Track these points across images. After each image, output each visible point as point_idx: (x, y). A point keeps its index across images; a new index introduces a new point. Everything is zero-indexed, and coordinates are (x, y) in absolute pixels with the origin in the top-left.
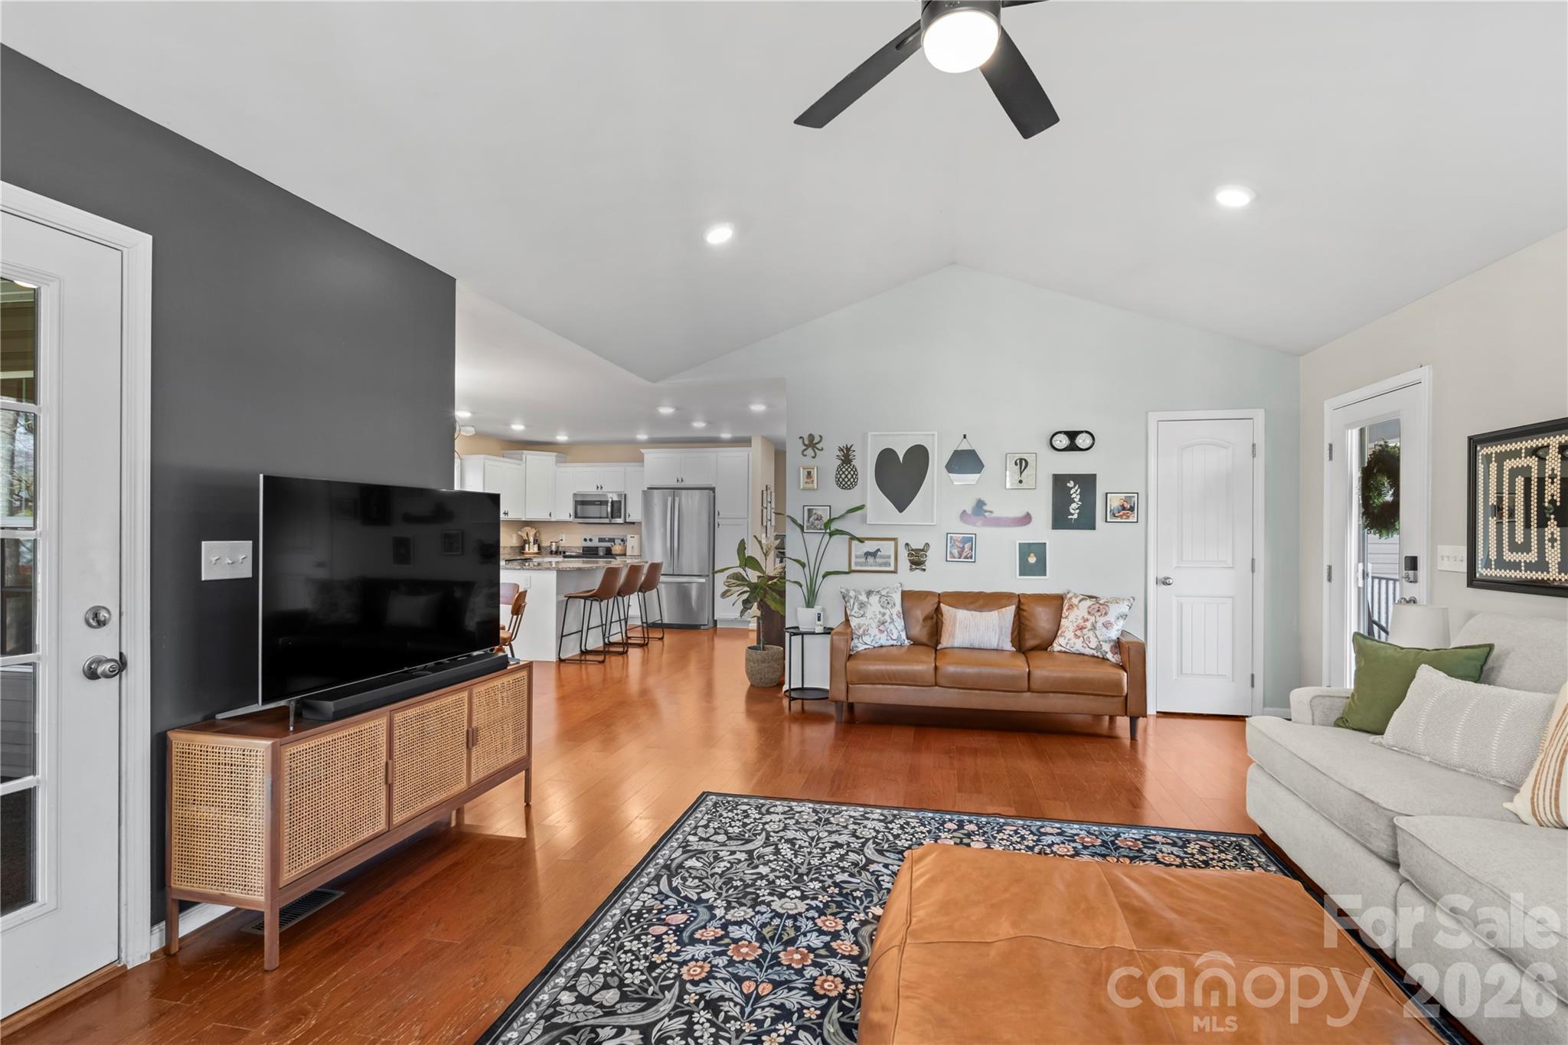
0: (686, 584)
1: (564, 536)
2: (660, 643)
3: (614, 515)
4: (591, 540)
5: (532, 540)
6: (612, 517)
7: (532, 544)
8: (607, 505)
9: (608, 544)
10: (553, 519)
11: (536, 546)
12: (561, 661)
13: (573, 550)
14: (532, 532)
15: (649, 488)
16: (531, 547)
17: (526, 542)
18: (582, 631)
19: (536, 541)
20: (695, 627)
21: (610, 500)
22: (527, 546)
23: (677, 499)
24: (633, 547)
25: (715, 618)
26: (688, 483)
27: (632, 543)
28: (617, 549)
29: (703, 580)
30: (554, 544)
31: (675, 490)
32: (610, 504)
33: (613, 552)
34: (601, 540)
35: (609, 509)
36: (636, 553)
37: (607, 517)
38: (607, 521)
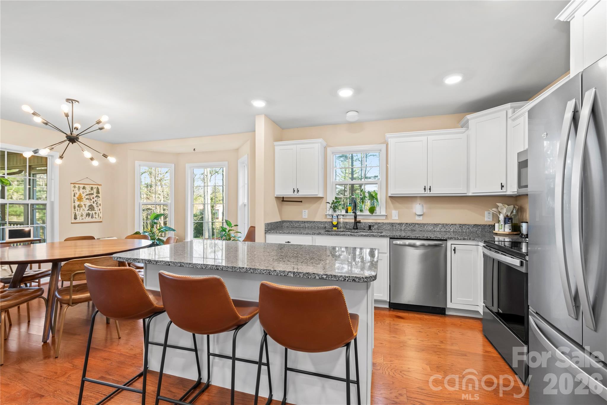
22: (497, 225)
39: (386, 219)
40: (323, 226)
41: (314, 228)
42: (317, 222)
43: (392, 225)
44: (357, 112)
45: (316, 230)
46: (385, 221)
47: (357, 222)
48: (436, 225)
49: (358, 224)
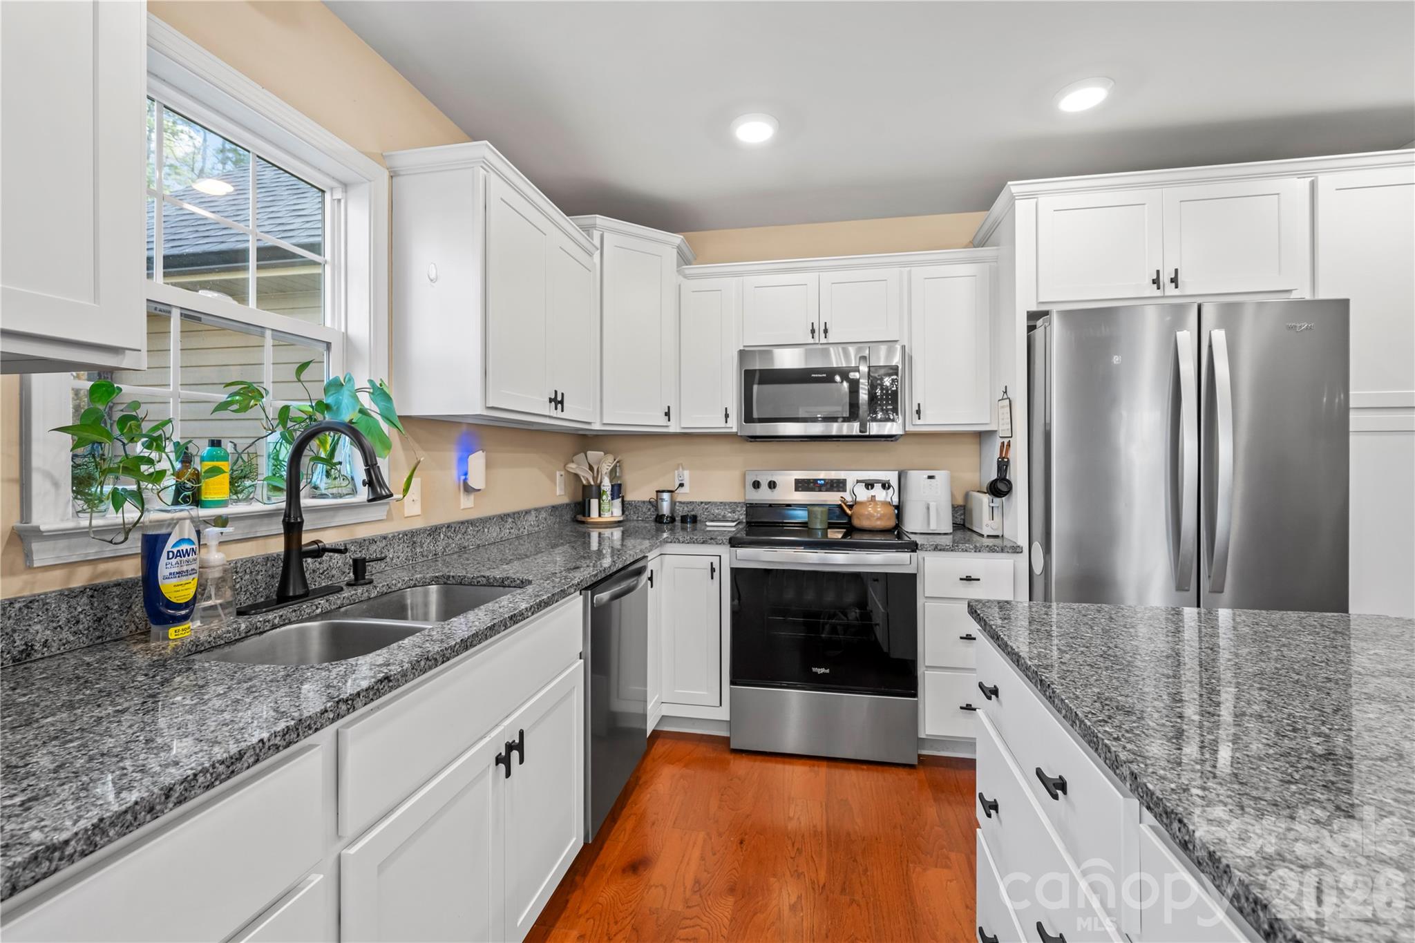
1: (698, 473)
3: (880, 410)
4: (771, 486)
5: (607, 485)
6: (866, 418)
7: (606, 497)
10: (674, 428)
11: (618, 502)
13: (721, 514)
14: (605, 465)
16: (605, 506)
17: (592, 491)
19: (617, 490)
21: (864, 365)
22: (594, 502)
30: (666, 496)
35: (861, 393)
37: (846, 417)
38: (848, 429)
39: (388, 517)
43: (411, 537)
47: (299, 550)
48: (503, 518)
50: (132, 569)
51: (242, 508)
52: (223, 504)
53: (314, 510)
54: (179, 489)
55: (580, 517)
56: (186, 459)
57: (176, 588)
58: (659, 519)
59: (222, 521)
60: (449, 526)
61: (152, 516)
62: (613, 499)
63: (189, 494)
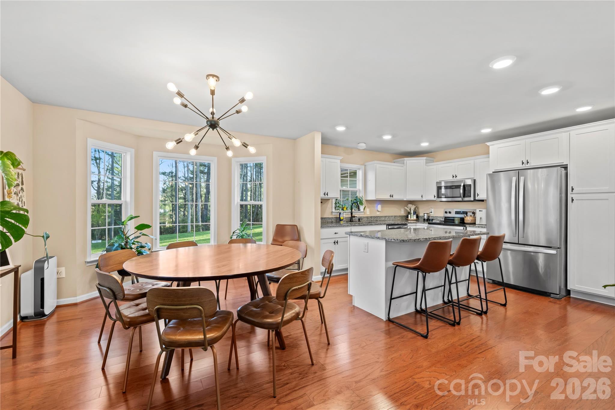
0: (532, 253)
1: (433, 209)
2: (502, 309)
3: (466, 195)
4: (450, 213)
5: (412, 212)
6: (464, 197)
7: (412, 214)
8: (460, 188)
9: (462, 216)
10: (424, 199)
12: (389, 320)
13: (439, 219)
14: (413, 207)
15: (493, 172)
16: (412, 216)
17: (409, 213)
18: (416, 293)
19: (415, 213)
20: (545, 294)
21: (462, 184)
22: (409, 216)
23: (522, 179)
24: (481, 218)
25: (568, 288)
26: (533, 164)
27: (481, 215)
28: (468, 219)
29: (553, 252)
30: (426, 215)
31: (519, 172)
32: (462, 188)
33: (465, 222)
34: (457, 213)
35: (462, 191)
36: (484, 222)
37: (460, 197)
38: (460, 199)
39: (364, 214)
40: (330, 221)
41: (325, 223)
42: (327, 218)
43: (367, 217)
44: (365, 143)
45: (326, 224)
46: (364, 216)
47: (352, 217)
48: (386, 217)
49: (353, 218)
50: (338, 216)
51: (347, 211)
52: (345, 211)
53: (354, 212)
54: (342, 209)
55: (407, 219)
56: (342, 206)
57: (342, 218)
58: (424, 219)
59: (345, 212)
60: (374, 217)
61: (340, 211)
62: (414, 215)
63: (343, 209)
